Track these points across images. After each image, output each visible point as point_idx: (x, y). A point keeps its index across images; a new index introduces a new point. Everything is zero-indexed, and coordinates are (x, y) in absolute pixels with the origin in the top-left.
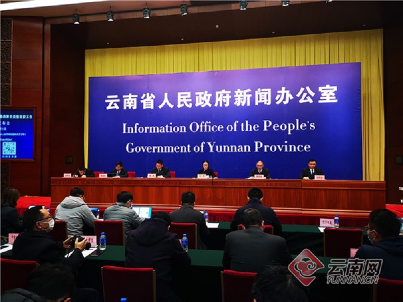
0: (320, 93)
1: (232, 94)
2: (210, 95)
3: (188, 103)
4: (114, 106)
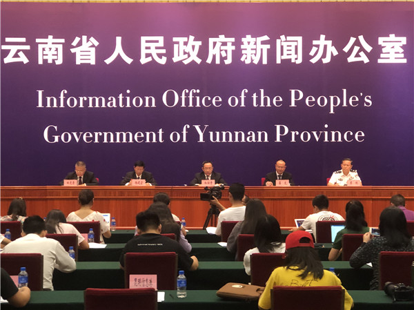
0: (381, 47)
1: (238, 44)
2: (200, 43)
3: (160, 56)
4: (19, 57)
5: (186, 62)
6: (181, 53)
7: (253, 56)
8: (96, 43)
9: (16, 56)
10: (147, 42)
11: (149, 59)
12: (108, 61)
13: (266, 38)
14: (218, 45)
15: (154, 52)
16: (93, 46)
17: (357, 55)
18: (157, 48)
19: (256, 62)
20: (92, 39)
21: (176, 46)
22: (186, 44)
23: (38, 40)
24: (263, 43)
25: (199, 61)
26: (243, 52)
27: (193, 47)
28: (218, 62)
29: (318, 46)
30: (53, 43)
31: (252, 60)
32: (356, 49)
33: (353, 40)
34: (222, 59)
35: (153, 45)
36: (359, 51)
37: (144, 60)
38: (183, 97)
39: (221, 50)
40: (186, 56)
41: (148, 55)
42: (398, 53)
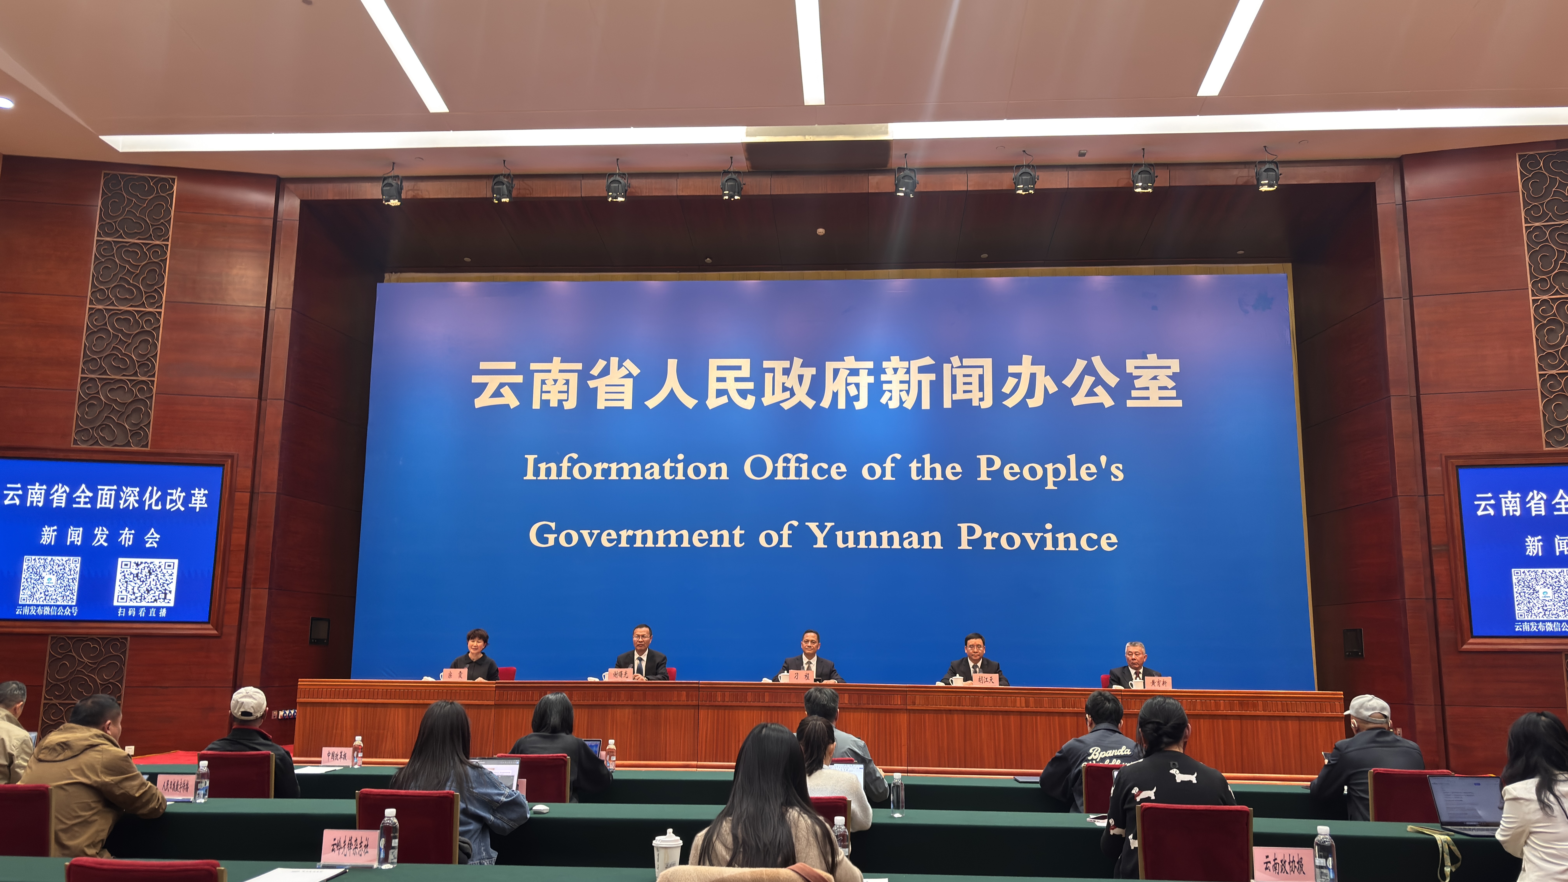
2: (813, 371)
3: (743, 394)
4: (502, 396)
5: (786, 406)
6: (779, 388)
7: (904, 394)
8: (636, 371)
9: (497, 394)
10: (720, 368)
11: (724, 400)
12: (651, 403)
13: (928, 361)
14: (843, 374)
15: (732, 387)
16: (629, 375)
17: (1091, 393)
18: (737, 380)
19: (909, 405)
20: (628, 363)
21: (768, 377)
22: (786, 372)
23: (534, 366)
24: (922, 370)
25: (810, 403)
26: (886, 387)
27: (801, 378)
28: (842, 404)
29: (1018, 376)
30: (561, 371)
31: (902, 402)
32: (1089, 381)
33: (1080, 365)
34: (851, 400)
35: (730, 375)
36: (1094, 385)
37: (713, 402)
38: (780, 464)
39: (847, 384)
40: (787, 394)
41: (720, 393)
42: (1165, 388)
